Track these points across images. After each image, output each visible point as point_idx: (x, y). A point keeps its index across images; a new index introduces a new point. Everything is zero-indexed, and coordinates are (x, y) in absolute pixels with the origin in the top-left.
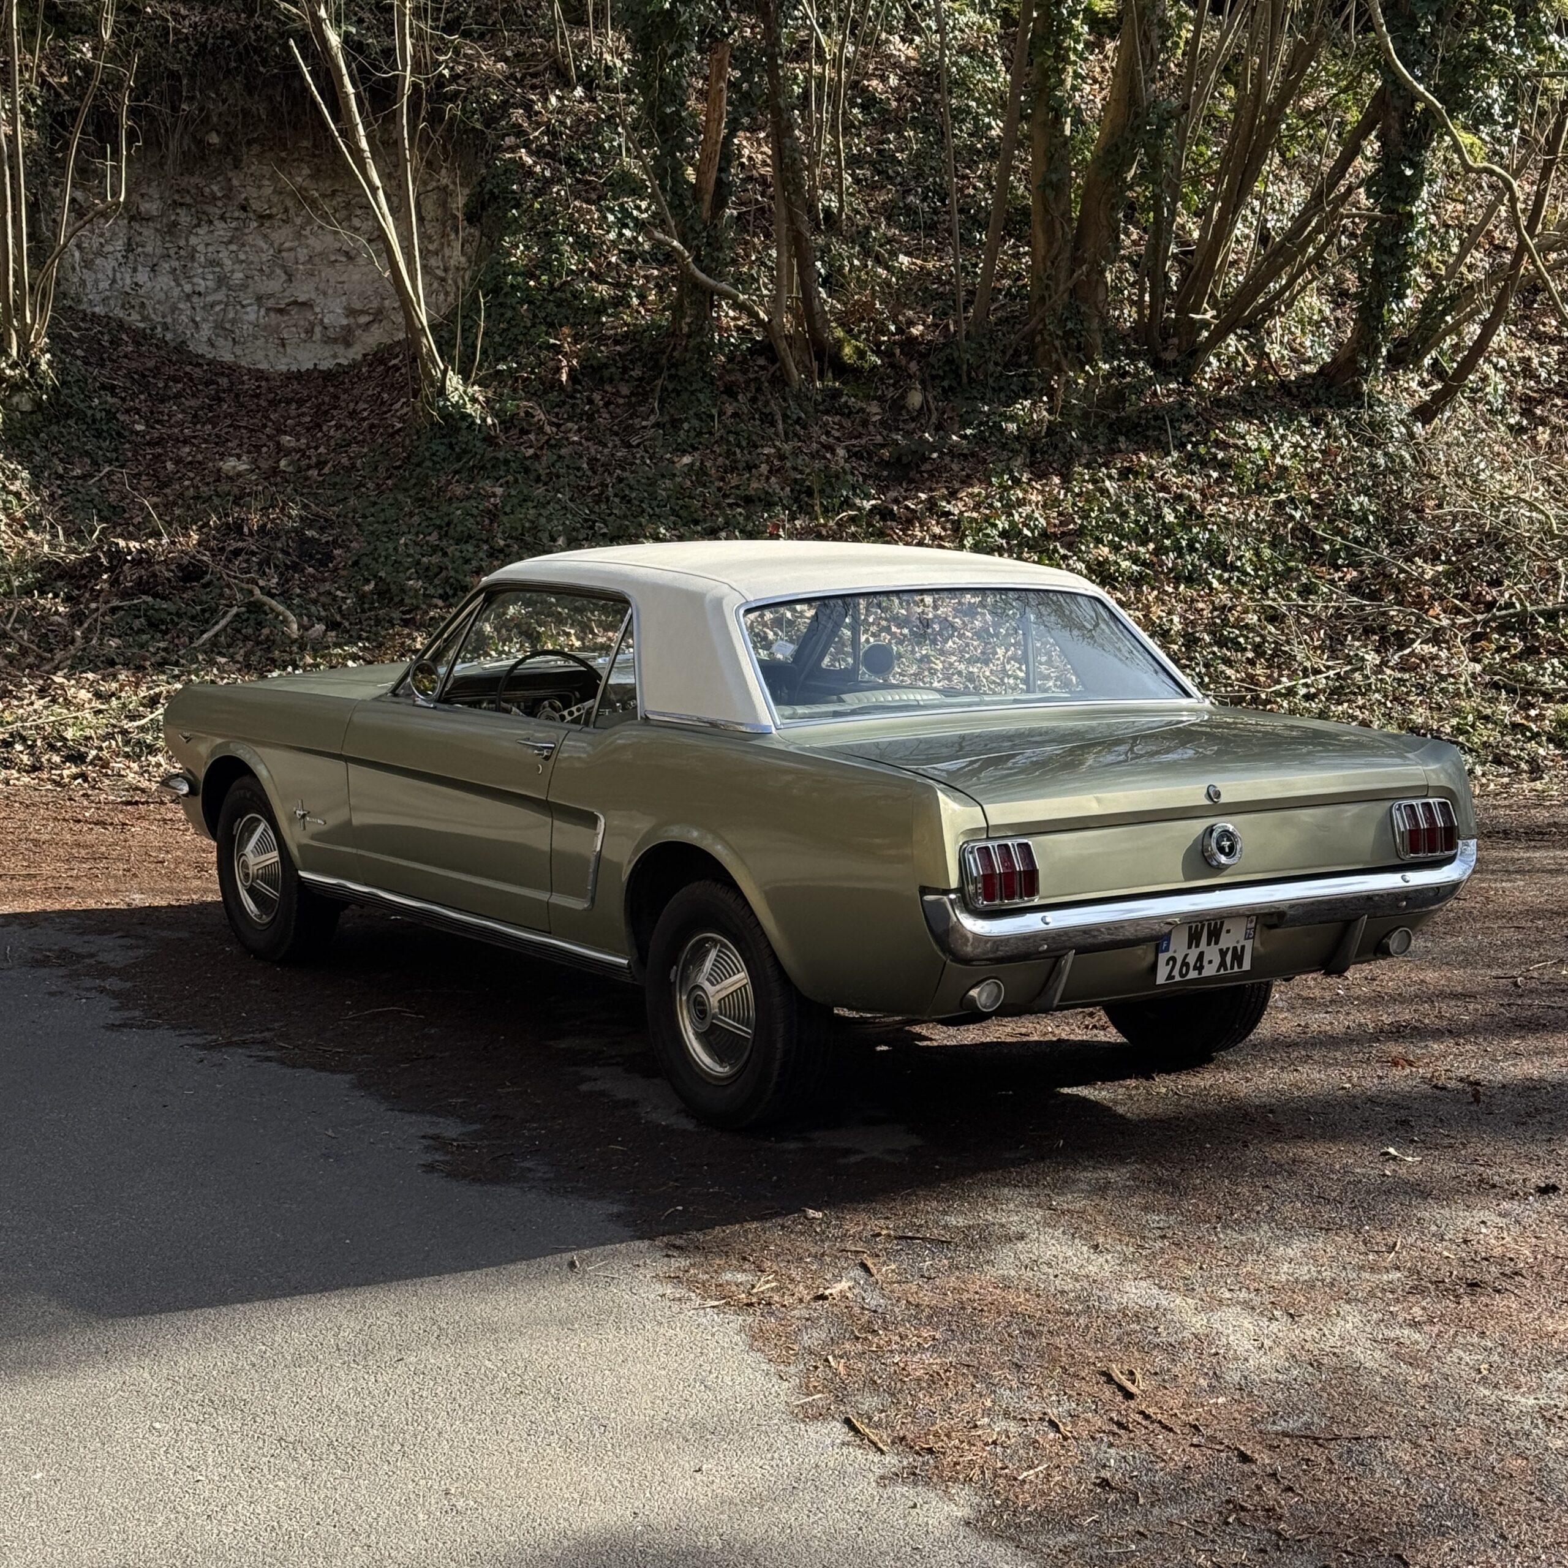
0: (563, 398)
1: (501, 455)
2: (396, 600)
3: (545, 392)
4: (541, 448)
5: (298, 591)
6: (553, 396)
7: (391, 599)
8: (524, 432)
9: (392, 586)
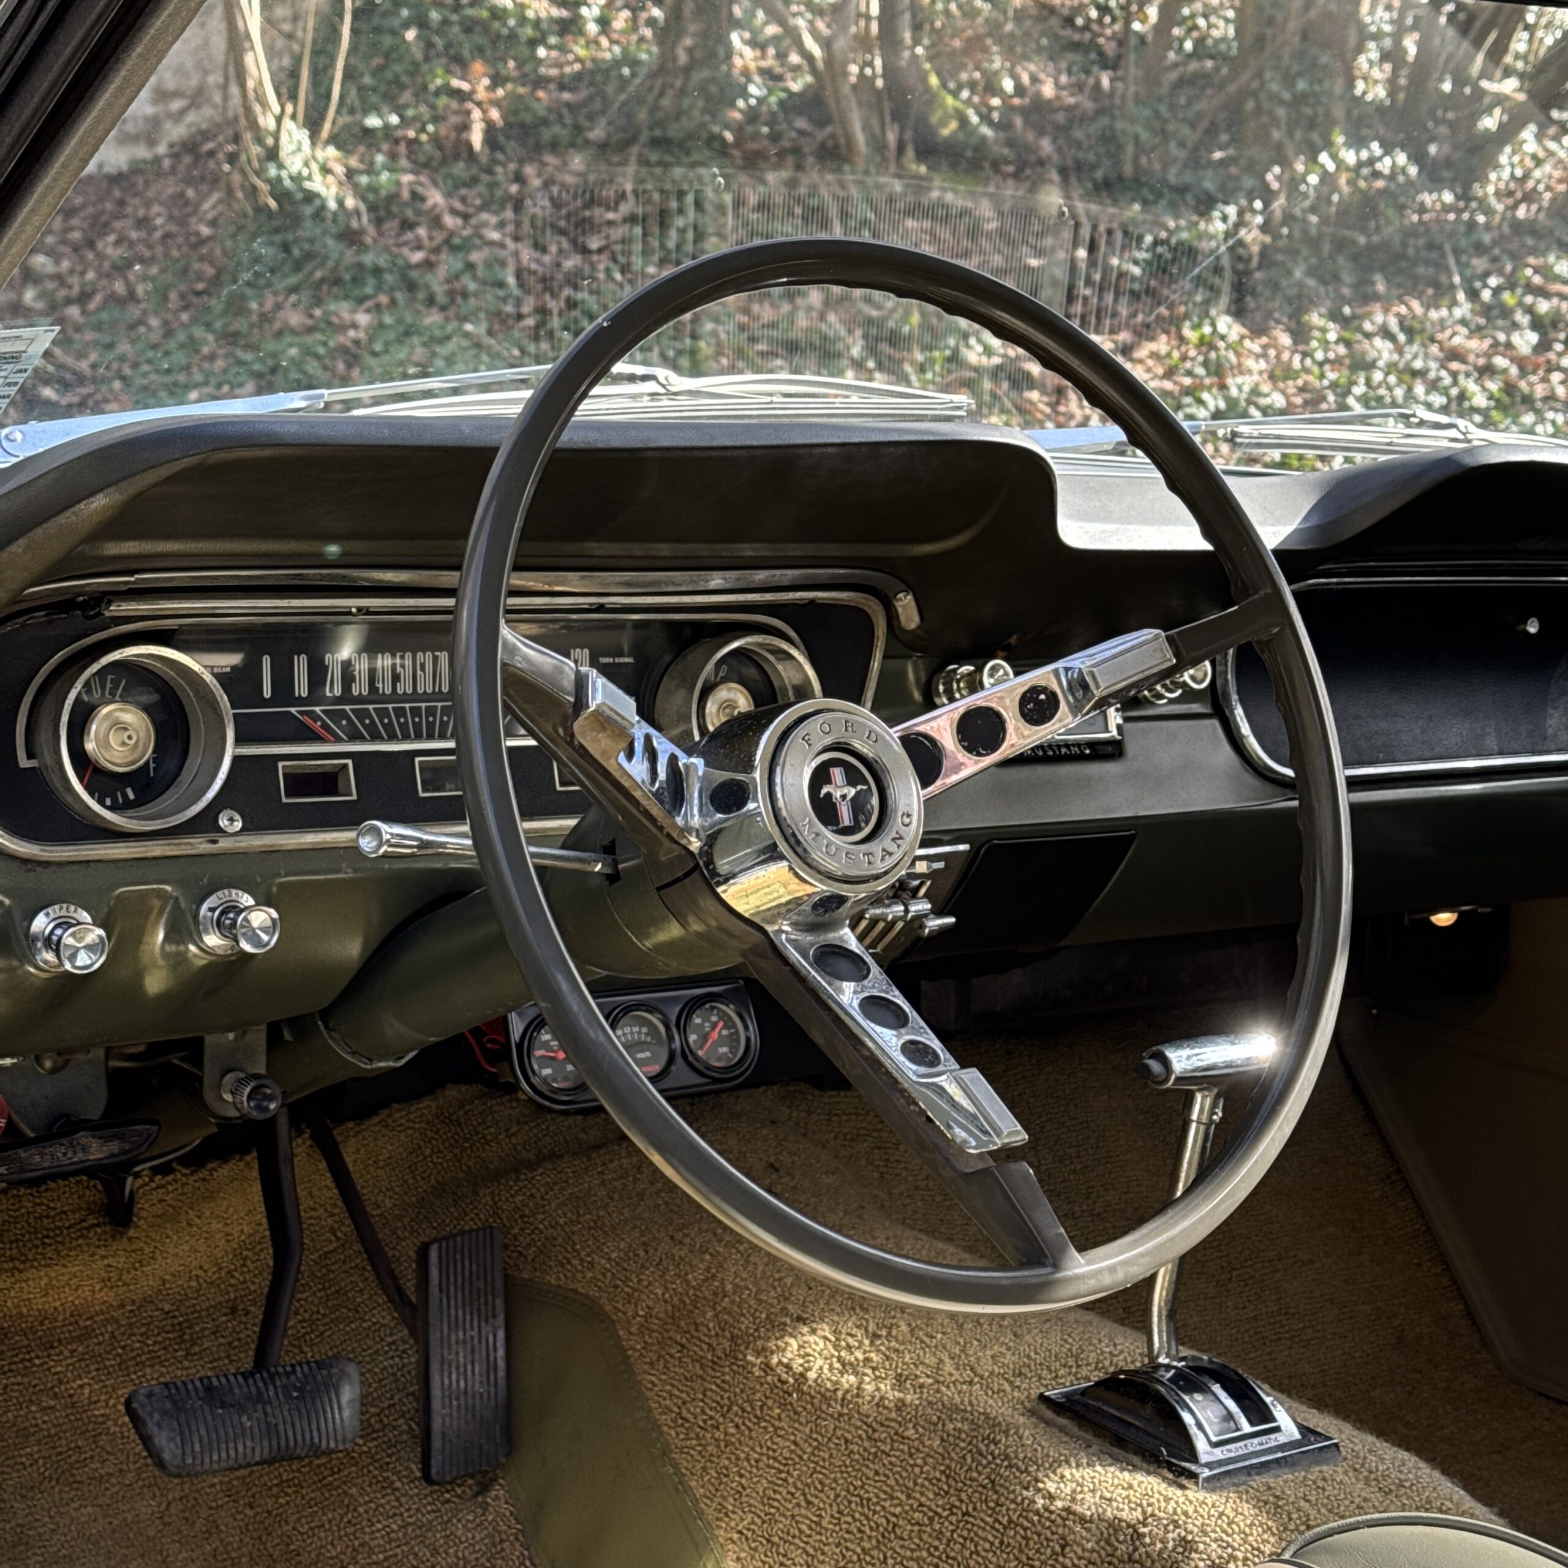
0: (474, 171)
1: (368, 259)
3: (444, 162)
4: (437, 251)
6: (459, 169)
8: (407, 225)
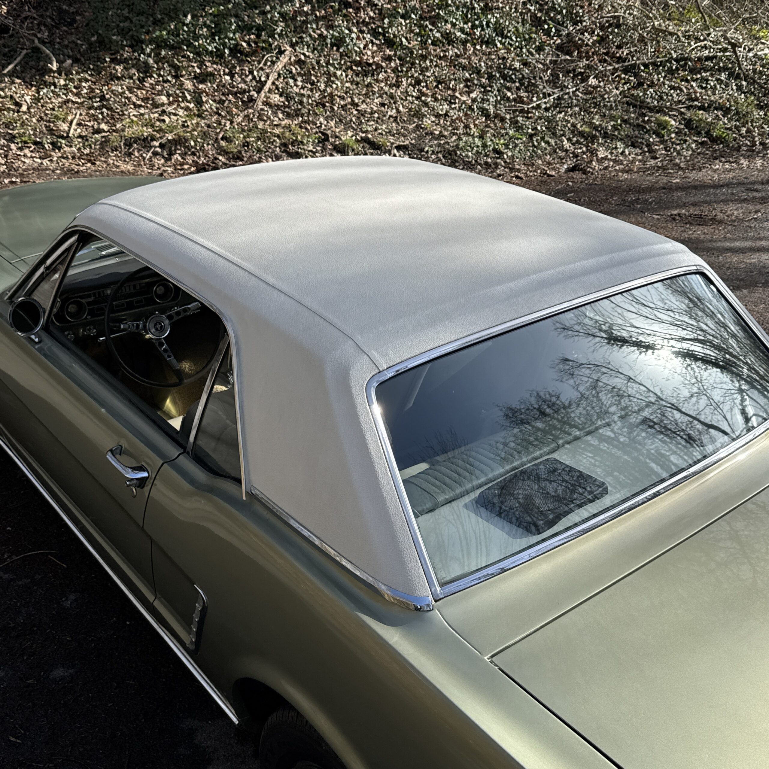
2: (108, 46)
5: (58, 40)
7: (105, 46)
9: (106, 39)
